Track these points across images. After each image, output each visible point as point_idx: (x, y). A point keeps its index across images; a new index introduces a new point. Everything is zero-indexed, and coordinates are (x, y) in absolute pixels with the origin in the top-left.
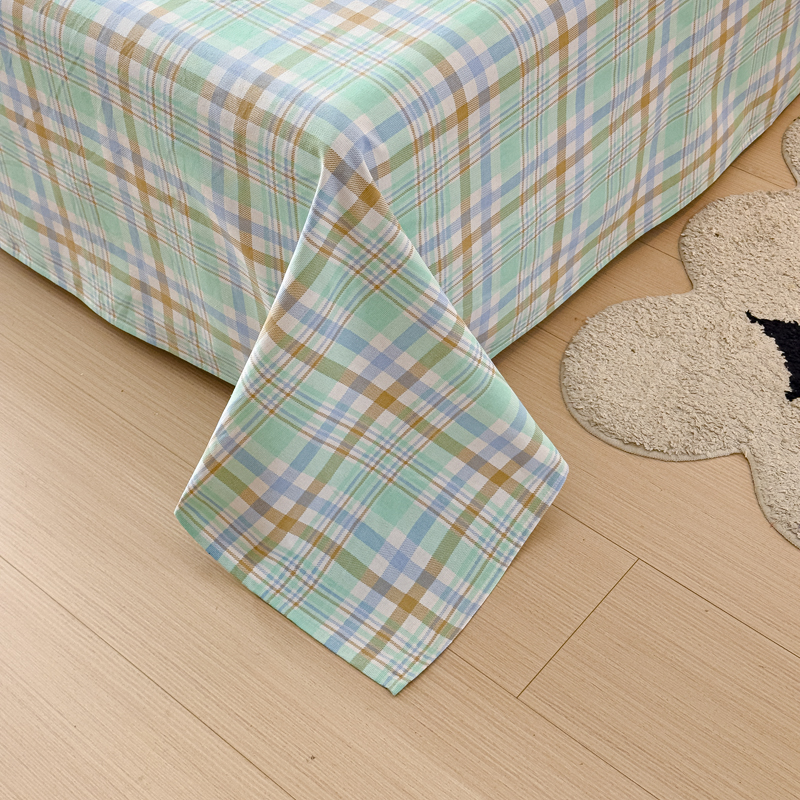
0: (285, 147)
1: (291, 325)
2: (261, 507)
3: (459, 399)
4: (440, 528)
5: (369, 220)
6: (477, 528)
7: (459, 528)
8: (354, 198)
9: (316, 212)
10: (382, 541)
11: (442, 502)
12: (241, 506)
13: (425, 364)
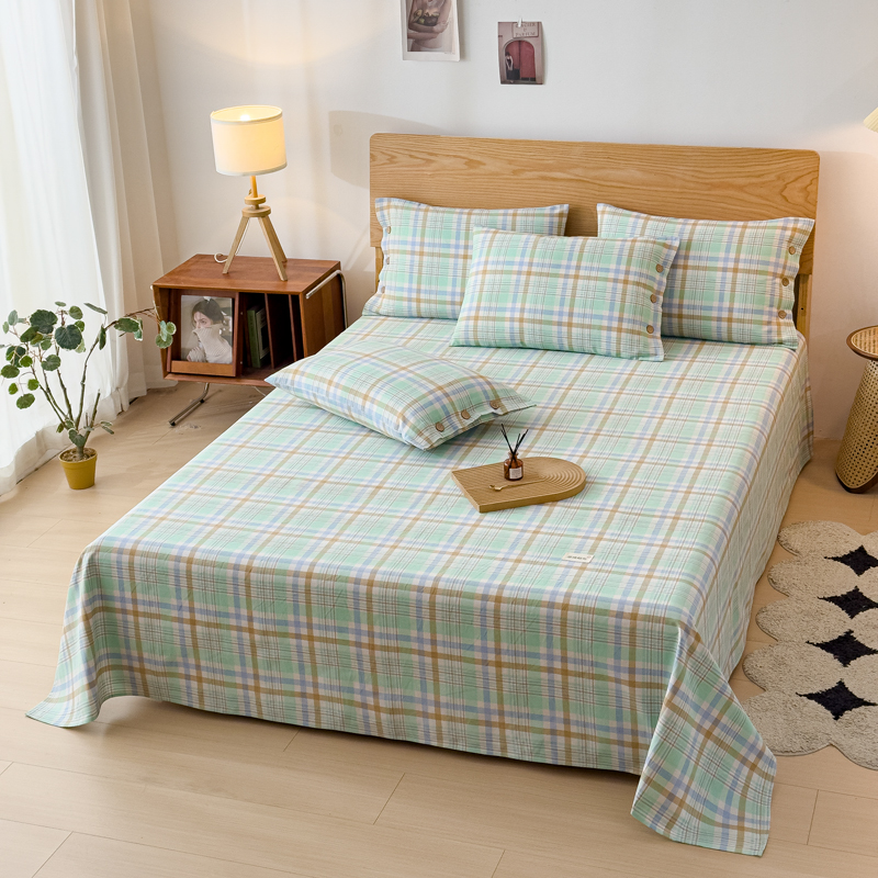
0: (658, 627)
1: (677, 701)
2: (671, 797)
3: (736, 728)
4: (737, 796)
5: (699, 648)
6: (750, 794)
7: (744, 795)
8: (693, 639)
9: (681, 648)
10: (716, 807)
11: (735, 783)
12: (662, 799)
13: (723, 712)
